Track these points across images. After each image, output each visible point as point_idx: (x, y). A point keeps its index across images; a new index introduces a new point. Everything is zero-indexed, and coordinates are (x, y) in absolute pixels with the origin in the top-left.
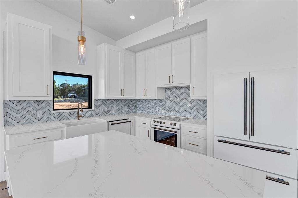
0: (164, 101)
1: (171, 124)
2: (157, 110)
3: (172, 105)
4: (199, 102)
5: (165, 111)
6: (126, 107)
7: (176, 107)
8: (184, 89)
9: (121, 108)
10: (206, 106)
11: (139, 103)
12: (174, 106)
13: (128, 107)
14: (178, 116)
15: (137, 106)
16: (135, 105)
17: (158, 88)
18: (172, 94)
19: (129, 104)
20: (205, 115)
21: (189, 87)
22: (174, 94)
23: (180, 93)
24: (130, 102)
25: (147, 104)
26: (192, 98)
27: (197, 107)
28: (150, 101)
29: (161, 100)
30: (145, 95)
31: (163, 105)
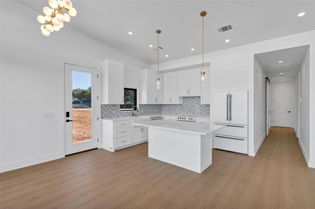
0: (182, 106)
1: (190, 119)
2: (177, 111)
3: (188, 108)
4: (205, 106)
5: (183, 112)
6: (156, 109)
7: (191, 109)
8: (196, 98)
9: (153, 110)
10: (210, 108)
11: (164, 107)
12: (190, 109)
13: (157, 110)
14: (192, 115)
15: (162, 109)
16: (160, 109)
17: (179, 97)
18: (188, 101)
19: (157, 108)
20: (209, 114)
21: (199, 97)
22: (190, 101)
23: (193, 101)
24: (158, 106)
25: (170, 108)
26: (201, 103)
27: (204, 109)
28: (172, 105)
29: (180, 105)
30: (170, 101)
31: (182, 108)
